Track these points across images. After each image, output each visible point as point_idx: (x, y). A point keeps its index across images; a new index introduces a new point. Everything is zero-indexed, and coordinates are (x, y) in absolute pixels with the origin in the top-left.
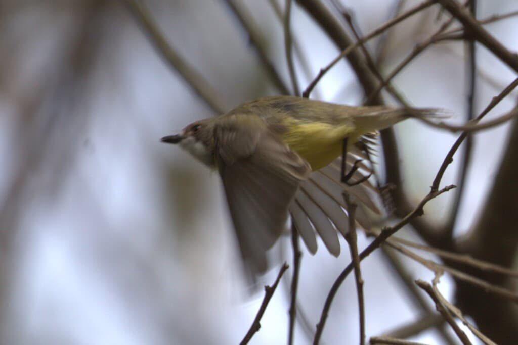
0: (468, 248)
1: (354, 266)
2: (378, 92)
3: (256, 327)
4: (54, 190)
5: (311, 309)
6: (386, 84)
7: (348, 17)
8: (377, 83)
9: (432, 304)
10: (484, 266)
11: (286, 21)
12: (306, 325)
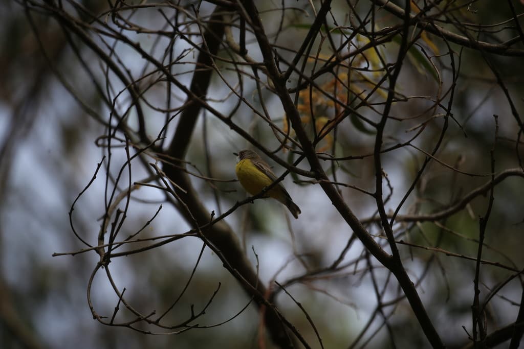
0: (167, 152)
1: (128, 162)
2: (138, 99)
3: (94, 177)
4: (25, 136)
5: (114, 174)
6: (141, 96)
7: (128, 72)
8: (138, 96)
9: (155, 171)
10: (173, 158)
11: (107, 75)
12: (112, 180)
